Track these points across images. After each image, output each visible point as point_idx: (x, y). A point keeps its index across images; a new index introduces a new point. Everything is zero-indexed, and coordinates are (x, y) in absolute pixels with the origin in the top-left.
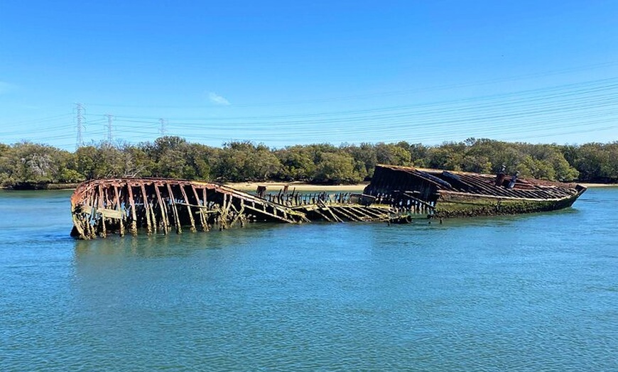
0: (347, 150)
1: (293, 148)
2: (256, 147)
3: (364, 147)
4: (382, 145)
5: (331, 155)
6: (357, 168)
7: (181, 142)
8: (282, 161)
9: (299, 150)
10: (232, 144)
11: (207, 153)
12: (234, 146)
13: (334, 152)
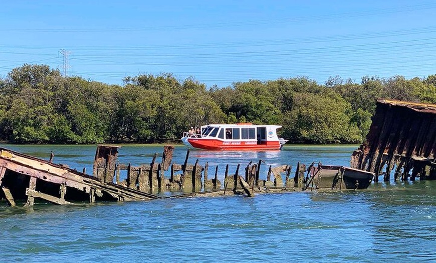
0: (339, 89)
1: (244, 85)
2: (182, 84)
3: (368, 85)
4: (399, 80)
5: (310, 97)
6: (356, 120)
7: (52, 74)
8: (222, 108)
9: (256, 89)
10: (140, 79)
11: (91, 93)
12: (144, 82)
13: (317, 92)
